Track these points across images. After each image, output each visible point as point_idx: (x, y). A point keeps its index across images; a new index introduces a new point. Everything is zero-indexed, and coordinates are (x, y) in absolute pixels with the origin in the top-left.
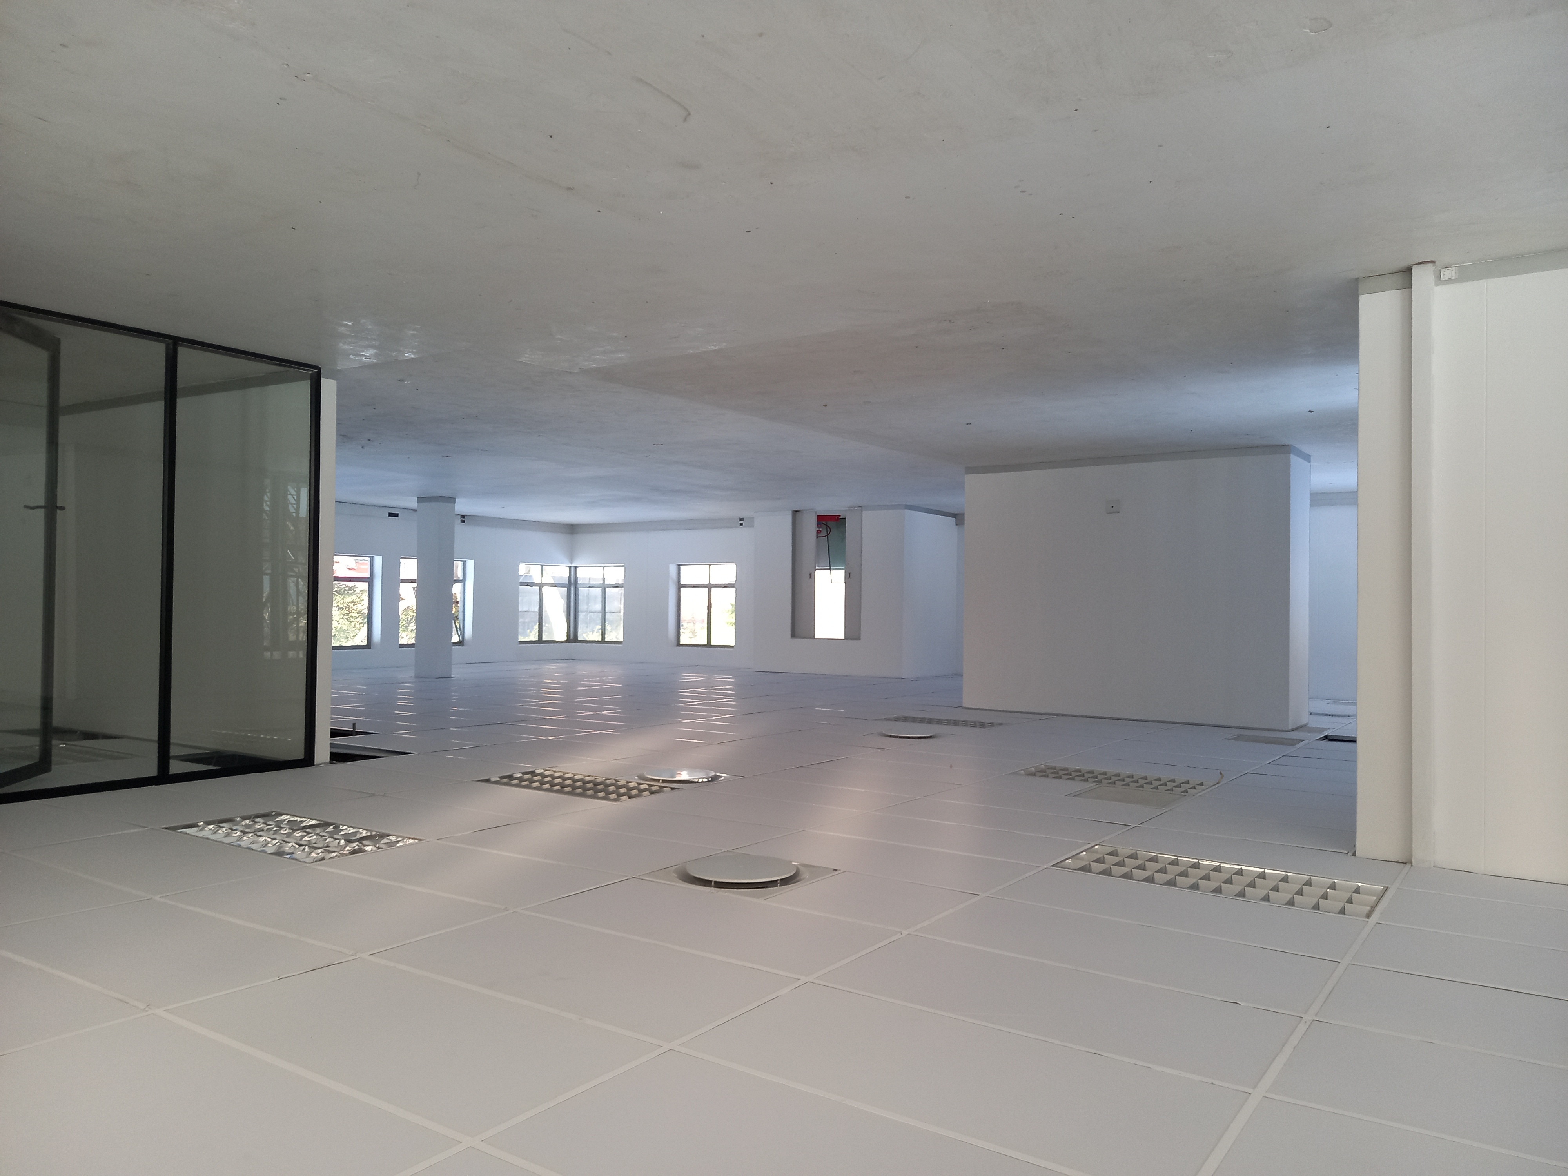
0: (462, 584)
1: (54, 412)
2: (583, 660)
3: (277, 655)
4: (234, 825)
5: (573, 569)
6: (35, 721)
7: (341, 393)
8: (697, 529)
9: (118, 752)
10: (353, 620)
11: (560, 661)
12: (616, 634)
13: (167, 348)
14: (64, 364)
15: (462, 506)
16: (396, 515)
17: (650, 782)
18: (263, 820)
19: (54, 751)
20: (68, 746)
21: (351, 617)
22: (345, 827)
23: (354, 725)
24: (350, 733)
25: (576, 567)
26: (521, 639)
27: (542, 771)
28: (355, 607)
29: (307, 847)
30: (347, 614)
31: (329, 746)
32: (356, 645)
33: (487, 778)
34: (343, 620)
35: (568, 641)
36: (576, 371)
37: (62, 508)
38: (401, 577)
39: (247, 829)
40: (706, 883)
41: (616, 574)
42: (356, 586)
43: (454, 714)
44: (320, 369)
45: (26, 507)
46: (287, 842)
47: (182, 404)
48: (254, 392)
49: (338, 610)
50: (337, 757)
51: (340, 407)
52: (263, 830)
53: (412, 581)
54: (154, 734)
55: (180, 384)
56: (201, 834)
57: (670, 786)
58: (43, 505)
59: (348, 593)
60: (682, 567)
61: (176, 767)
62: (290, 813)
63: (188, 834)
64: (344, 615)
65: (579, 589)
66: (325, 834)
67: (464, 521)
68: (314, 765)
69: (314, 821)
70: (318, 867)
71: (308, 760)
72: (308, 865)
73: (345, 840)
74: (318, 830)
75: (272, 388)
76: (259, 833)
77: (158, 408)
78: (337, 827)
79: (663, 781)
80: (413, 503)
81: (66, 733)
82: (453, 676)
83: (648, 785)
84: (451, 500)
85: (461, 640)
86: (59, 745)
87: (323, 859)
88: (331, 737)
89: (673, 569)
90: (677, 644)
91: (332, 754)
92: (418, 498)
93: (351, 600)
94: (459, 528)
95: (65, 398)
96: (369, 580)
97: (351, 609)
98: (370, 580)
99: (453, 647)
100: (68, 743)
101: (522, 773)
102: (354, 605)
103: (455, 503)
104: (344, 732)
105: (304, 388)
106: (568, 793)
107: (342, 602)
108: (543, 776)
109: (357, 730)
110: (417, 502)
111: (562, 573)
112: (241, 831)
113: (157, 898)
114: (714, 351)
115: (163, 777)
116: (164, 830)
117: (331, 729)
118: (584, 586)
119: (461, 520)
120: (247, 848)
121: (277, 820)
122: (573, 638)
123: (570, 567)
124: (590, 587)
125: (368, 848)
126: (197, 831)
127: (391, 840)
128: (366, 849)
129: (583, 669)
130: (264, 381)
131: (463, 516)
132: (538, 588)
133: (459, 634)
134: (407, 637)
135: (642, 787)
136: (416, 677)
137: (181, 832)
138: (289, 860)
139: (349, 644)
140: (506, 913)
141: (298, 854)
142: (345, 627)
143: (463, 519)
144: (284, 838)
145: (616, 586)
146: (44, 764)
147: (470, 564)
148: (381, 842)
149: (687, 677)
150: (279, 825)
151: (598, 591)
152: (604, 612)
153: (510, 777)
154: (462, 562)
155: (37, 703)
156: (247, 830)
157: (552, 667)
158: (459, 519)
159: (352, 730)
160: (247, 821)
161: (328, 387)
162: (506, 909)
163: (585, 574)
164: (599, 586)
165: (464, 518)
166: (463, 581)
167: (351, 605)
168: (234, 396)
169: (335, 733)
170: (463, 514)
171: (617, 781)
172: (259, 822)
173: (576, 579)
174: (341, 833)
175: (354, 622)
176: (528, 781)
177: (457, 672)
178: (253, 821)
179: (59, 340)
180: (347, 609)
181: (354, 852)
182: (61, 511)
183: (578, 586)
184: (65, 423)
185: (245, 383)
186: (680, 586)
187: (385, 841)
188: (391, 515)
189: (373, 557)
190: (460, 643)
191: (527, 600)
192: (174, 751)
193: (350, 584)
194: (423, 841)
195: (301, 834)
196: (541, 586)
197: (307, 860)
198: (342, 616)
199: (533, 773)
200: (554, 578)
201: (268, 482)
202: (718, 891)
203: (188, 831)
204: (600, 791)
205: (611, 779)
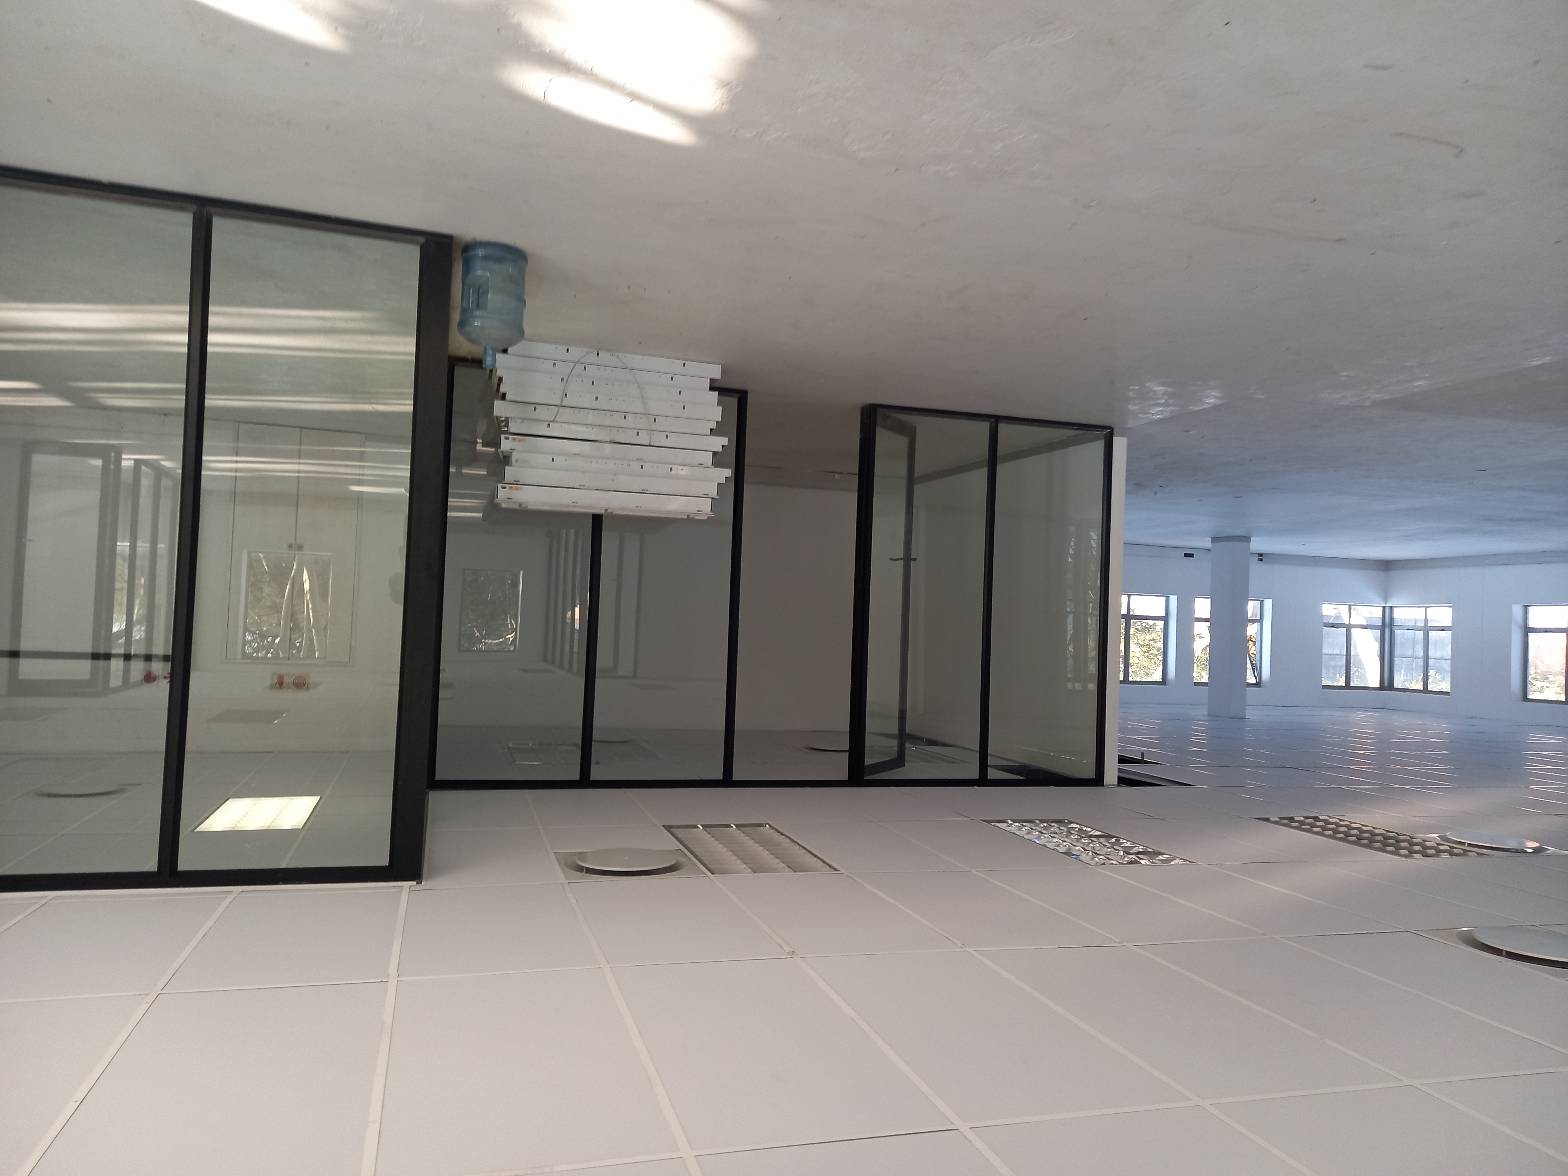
0: (1259, 624)
1: (911, 481)
2: (1401, 710)
3: (1078, 686)
4: (1035, 826)
5: (1387, 610)
6: (894, 729)
7: (1130, 447)
8: (1552, 562)
9: (952, 758)
10: (1154, 657)
11: (1371, 709)
12: (1440, 683)
13: (991, 425)
14: (918, 445)
15: (1257, 544)
16: (1191, 555)
17: (1454, 844)
18: (1057, 825)
19: (907, 752)
20: (917, 749)
21: (1152, 654)
22: (1125, 841)
23: (1143, 754)
24: (1139, 761)
25: (1391, 608)
26: (1325, 682)
27: (1327, 818)
28: (1155, 645)
29: (1091, 852)
30: (1148, 651)
31: (1117, 771)
32: (1155, 681)
33: (1267, 817)
34: (1144, 657)
35: (1382, 687)
36: (1367, 404)
37: (915, 560)
38: (1196, 616)
39: (1044, 830)
40: (1497, 952)
41: (1442, 615)
42: (1156, 624)
43: (1248, 754)
44: (1112, 429)
45: (892, 559)
46: (1074, 846)
47: (1001, 469)
48: (1058, 454)
49: (1139, 647)
50: (1123, 781)
51: (1130, 460)
52: (1056, 833)
53: (1207, 620)
54: (977, 746)
55: (1000, 452)
56: (1008, 829)
57: (1477, 851)
58: (902, 557)
59: (1149, 631)
60: (1531, 609)
61: (992, 774)
62: (1079, 822)
63: (1000, 828)
64: (1145, 652)
65: (1395, 631)
66: (1107, 844)
67: (1261, 560)
68: (1103, 785)
69: (1098, 832)
70: (1100, 870)
71: (1098, 780)
72: (1090, 866)
73: (1123, 851)
74: (1102, 840)
75: (1072, 449)
76: (1053, 835)
77: (984, 472)
78: (1118, 842)
79: (1469, 845)
80: (1207, 543)
81: (916, 739)
82: (1246, 717)
83: (1449, 846)
84: (1247, 539)
85: (1258, 681)
86: (911, 748)
87: (1104, 864)
88: (1119, 763)
89: (1517, 610)
90: (1523, 698)
91: (1119, 778)
92: (1212, 538)
93: (1151, 638)
94: (1255, 567)
95: (918, 471)
96: (1164, 619)
97: (1151, 647)
98: (1166, 619)
99: (1247, 688)
100: (918, 747)
101: (1304, 817)
102: (1154, 643)
103: (1250, 542)
104: (1132, 760)
105: (1099, 447)
106: (1352, 842)
107: (1142, 640)
108: (1327, 822)
109: (1145, 759)
110: (1212, 542)
111: (1376, 613)
112: (1039, 832)
113: (974, 871)
114: (1538, 366)
115: (983, 781)
116: (981, 821)
117: (1119, 755)
118: (1402, 628)
119: (1258, 559)
120: (1043, 845)
121: (1069, 826)
122: (1387, 684)
123: (1384, 608)
124: (1408, 629)
125: (1143, 862)
126: (1007, 826)
127: (1162, 857)
128: (1142, 862)
129: (1399, 720)
130: (1065, 444)
131: (1261, 555)
132: (1346, 629)
133: (1256, 675)
134: (1201, 675)
135: (1442, 847)
136: (1209, 715)
137: (994, 825)
138: (1074, 859)
139: (1148, 679)
140: (1264, 937)
141: (1083, 857)
142: (1146, 664)
143: (1261, 558)
144: (1073, 841)
145: (1443, 629)
146: (899, 761)
147: (1268, 603)
148: (1157, 859)
149: (1534, 737)
150: (1069, 833)
151: (1420, 634)
152: (1426, 658)
153: (1291, 819)
154: (1259, 602)
155: (896, 714)
156: (1043, 832)
157: (1360, 715)
158: (1257, 558)
159: (1141, 758)
160: (1045, 825)
161: (1120, 444)
162: (1264, 934)
163: (1404, 614)
164: (1419, 628)
165: (1262, 556)
166: (1260, 621)
167: (1152, 642)
168: (1043, 458)
169: (1122, 760)
170: (1261, 552)
171: (1412, 838)
172: (1054, 826)
173: (1392, 619)
174: (1122, 846)
175: (1154, 659)
176: (1310, 825)
177: (1251, 714)
178: (1050, 825)
179: (915, 428)
180: (1148, 647)
181: (1131, 863)
182: (914, 562)
183: (1394, 628)
184: (918, 489)
185: (1051, 447)
186: (1527, 630)
187: (1160, 857)
188: (1186, 555)
189: (1169, 596)
190: (1257, 684)
191: (1333, 643)
192: (991, 761)
193: (1151, 622)
194: (1193, 864)
195: (1087, 841)
196: (1349, 627)
197: (1090, 862)
198: (1142, 653)
199: (1316, 819)
200: (1366, 619)
201: (1072, 529)
202: (1507, 961)
203: (999, 825)
204: (1390, 845)
205: (1404, 835)
